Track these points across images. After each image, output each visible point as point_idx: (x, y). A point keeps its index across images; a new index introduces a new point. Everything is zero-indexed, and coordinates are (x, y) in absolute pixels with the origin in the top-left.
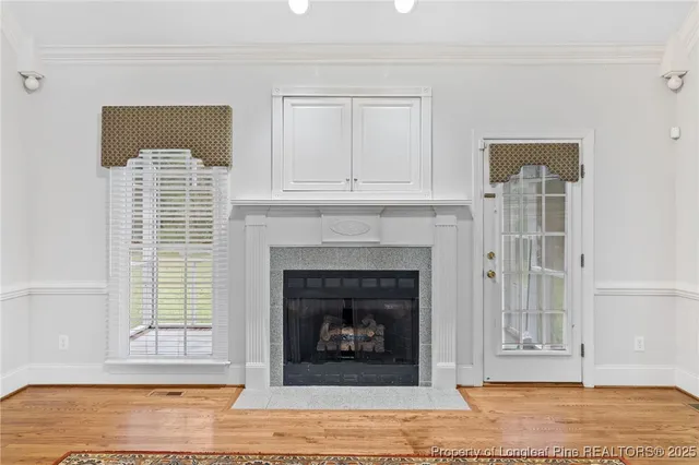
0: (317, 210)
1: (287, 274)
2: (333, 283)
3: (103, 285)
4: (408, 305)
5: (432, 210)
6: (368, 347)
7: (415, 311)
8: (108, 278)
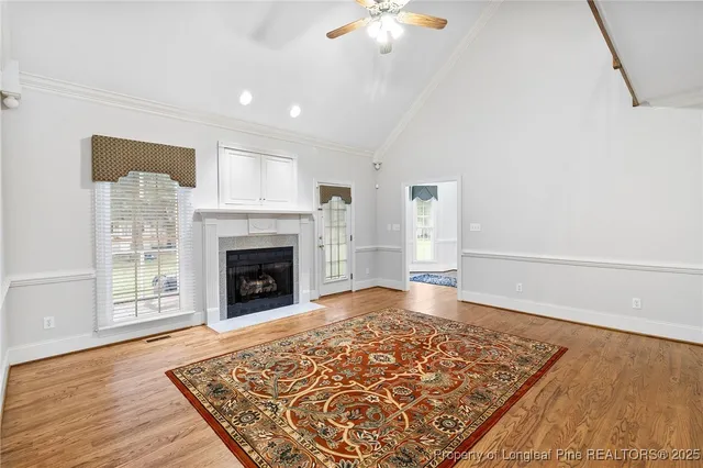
0: (246, 216)
1: (229, 253)
2: (252, 256)
3: (92, 271)
4: (287, 265)
5: (300, 216)
6: (269, 289)
7: (291, 267)
8: (95, 266)
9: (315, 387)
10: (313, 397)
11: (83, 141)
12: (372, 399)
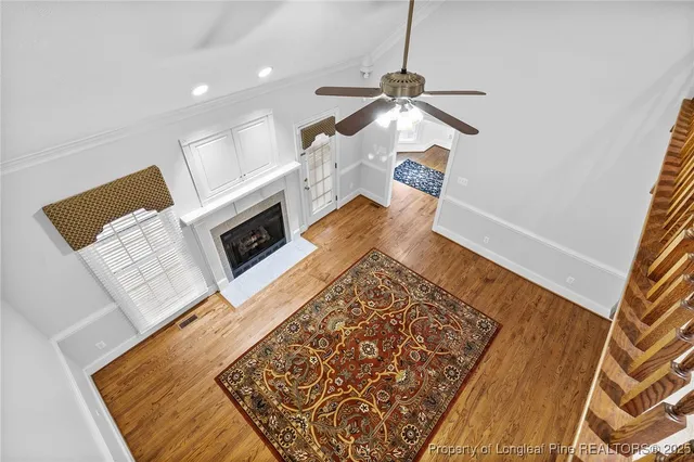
1: (223, 236)
8: (113, 300)
9: (325, 396)
10: (325, 409)
11: (36, 216)
12: (365, 408)
